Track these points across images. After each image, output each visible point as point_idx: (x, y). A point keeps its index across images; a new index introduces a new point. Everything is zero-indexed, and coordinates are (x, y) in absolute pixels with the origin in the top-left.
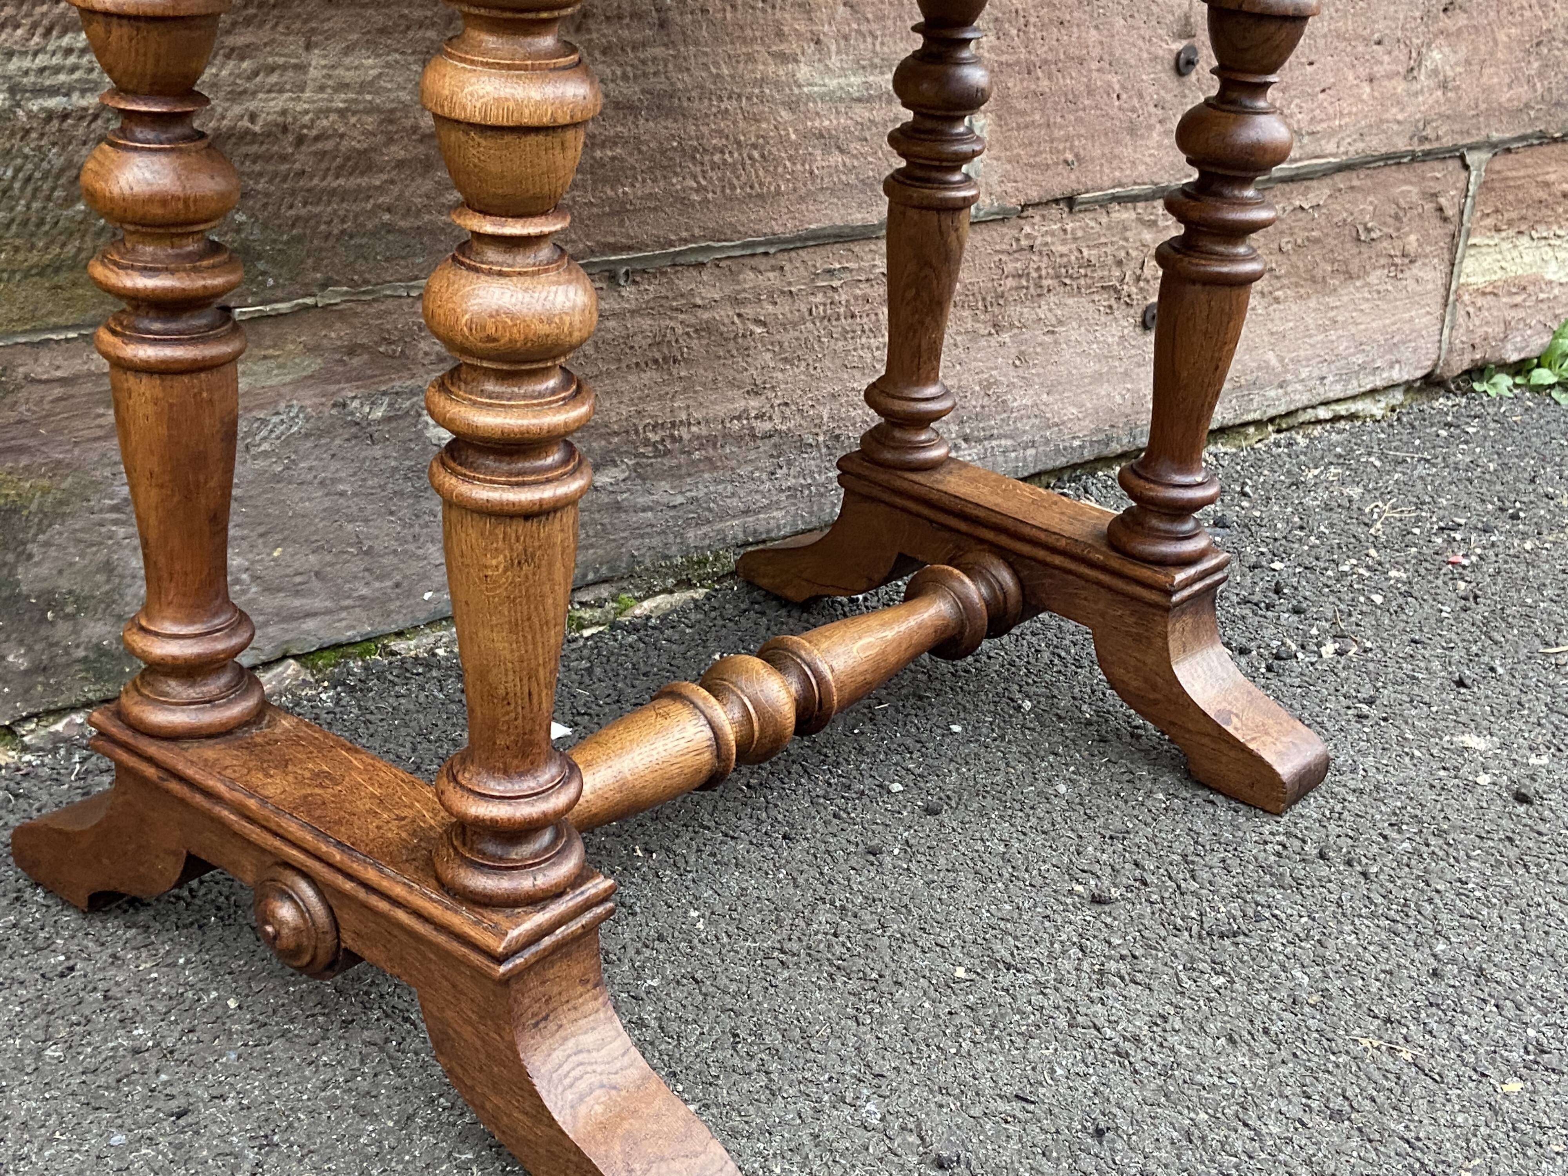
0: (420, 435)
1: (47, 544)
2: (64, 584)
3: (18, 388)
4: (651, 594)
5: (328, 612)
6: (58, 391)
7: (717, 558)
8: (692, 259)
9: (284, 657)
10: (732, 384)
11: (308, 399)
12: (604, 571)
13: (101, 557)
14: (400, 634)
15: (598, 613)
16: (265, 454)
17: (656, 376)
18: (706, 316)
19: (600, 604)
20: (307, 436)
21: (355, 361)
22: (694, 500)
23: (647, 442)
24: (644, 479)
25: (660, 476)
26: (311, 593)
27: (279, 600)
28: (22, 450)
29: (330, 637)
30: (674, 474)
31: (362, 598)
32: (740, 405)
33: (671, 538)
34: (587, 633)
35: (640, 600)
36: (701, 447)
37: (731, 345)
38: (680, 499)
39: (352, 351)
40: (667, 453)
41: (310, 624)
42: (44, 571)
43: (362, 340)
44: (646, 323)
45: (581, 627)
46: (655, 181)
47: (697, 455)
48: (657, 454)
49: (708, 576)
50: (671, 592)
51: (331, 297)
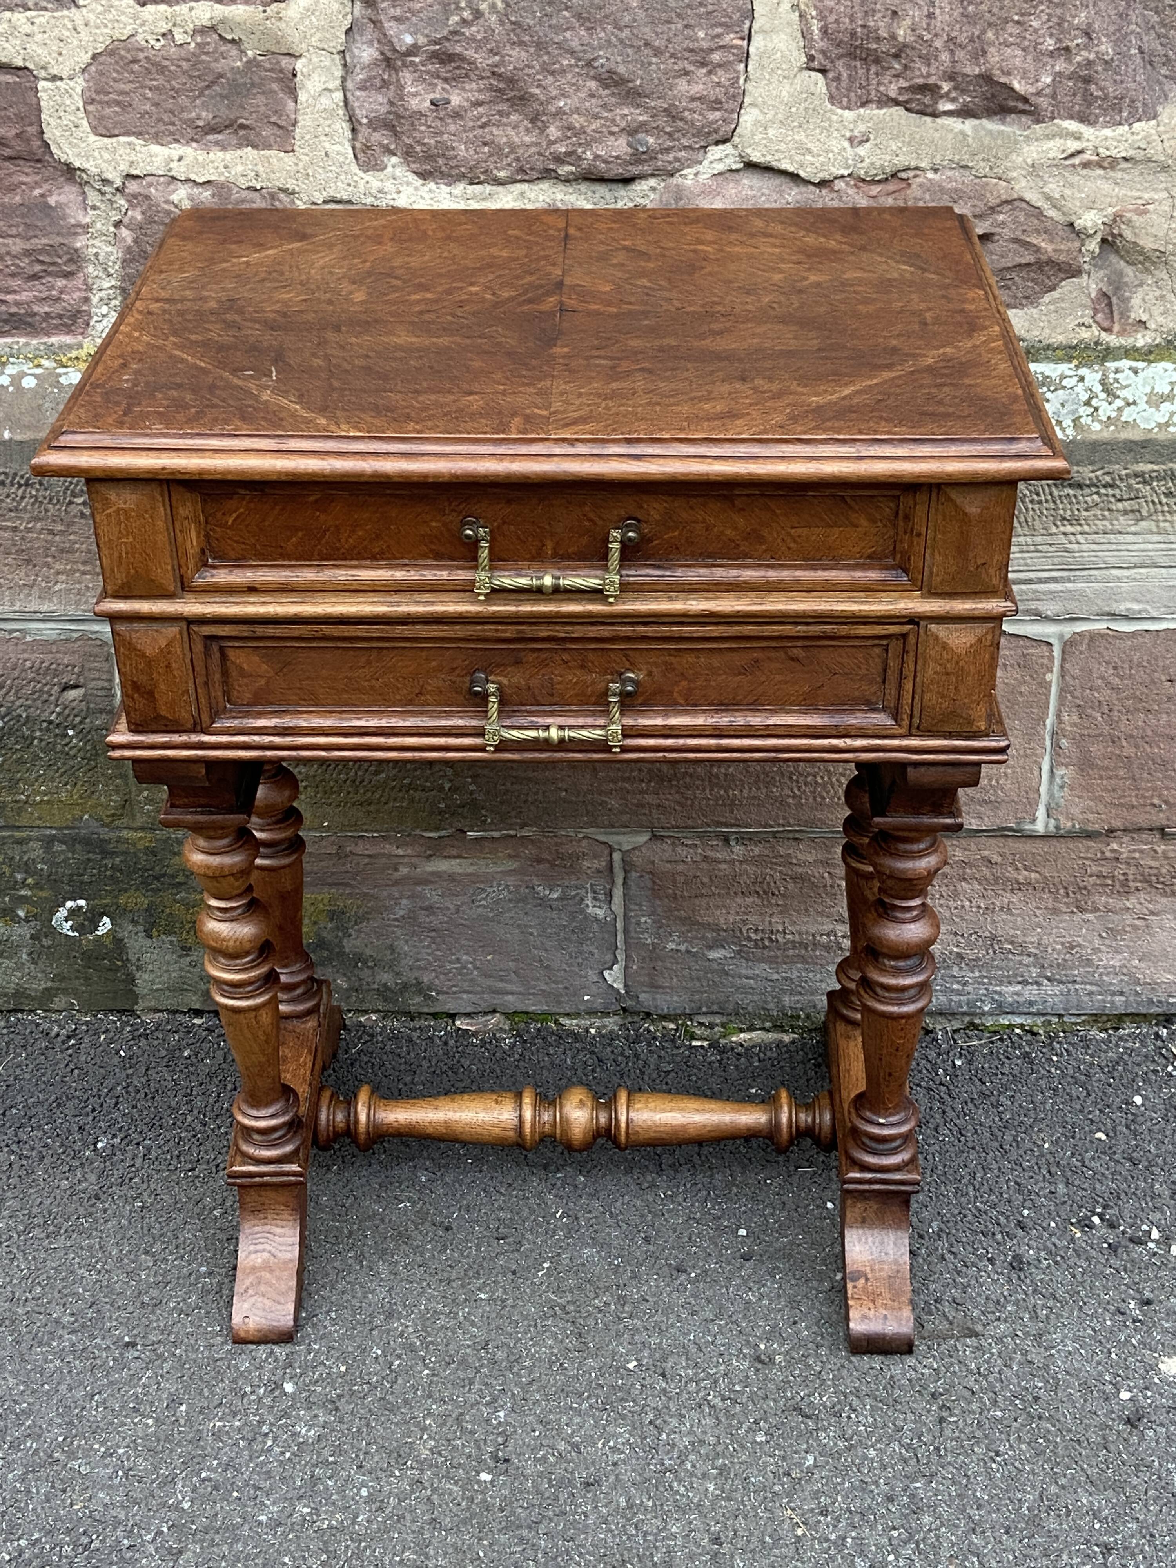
0: (582, 911)
1: (359, 931)
2: (368, 952)
3: (346, 856)
4: (751, 1029)
5: (520, 993)
6: (367, 860)
7: (808, 1017)
8: (791, 835)
9: (494, 1011)
10: (821, 914)
11: (511, 881)
12: (715, 1008)
13: (389, 942)
14: (568, 1015)
15: (707, 1033)
16: (485, 907)
17: (758, 901)
18: (800, 870)
19: (711, 1026)
20: (510, 901)
21: (541, 866)
22: (786, 979)
23: (749, 939)
24: (747, 960)
25: (761, 960)
26: (510, 982)
27: (490, 982)
28: (347, 885)
29: (521, 1007)
30: (771, 961)
31: (543, 991)
32: (827, 928)
33: (769, 999)
34: (695, 1043)
35: (741, 1031)
36: (794, 948)
37: (821, 891)
38: (775, 976)
39: (539, 861)
40: (765, 947)
41: (510, 998)
42: (358, 943)
43: (545, 856)
44: (750, 869)
45: (693, 1037)
46: (759, 789)
47: (791, 952)
48: (756, 946)
49: (799, 1027)
50: (768, 1031)
51: (526, 832)
